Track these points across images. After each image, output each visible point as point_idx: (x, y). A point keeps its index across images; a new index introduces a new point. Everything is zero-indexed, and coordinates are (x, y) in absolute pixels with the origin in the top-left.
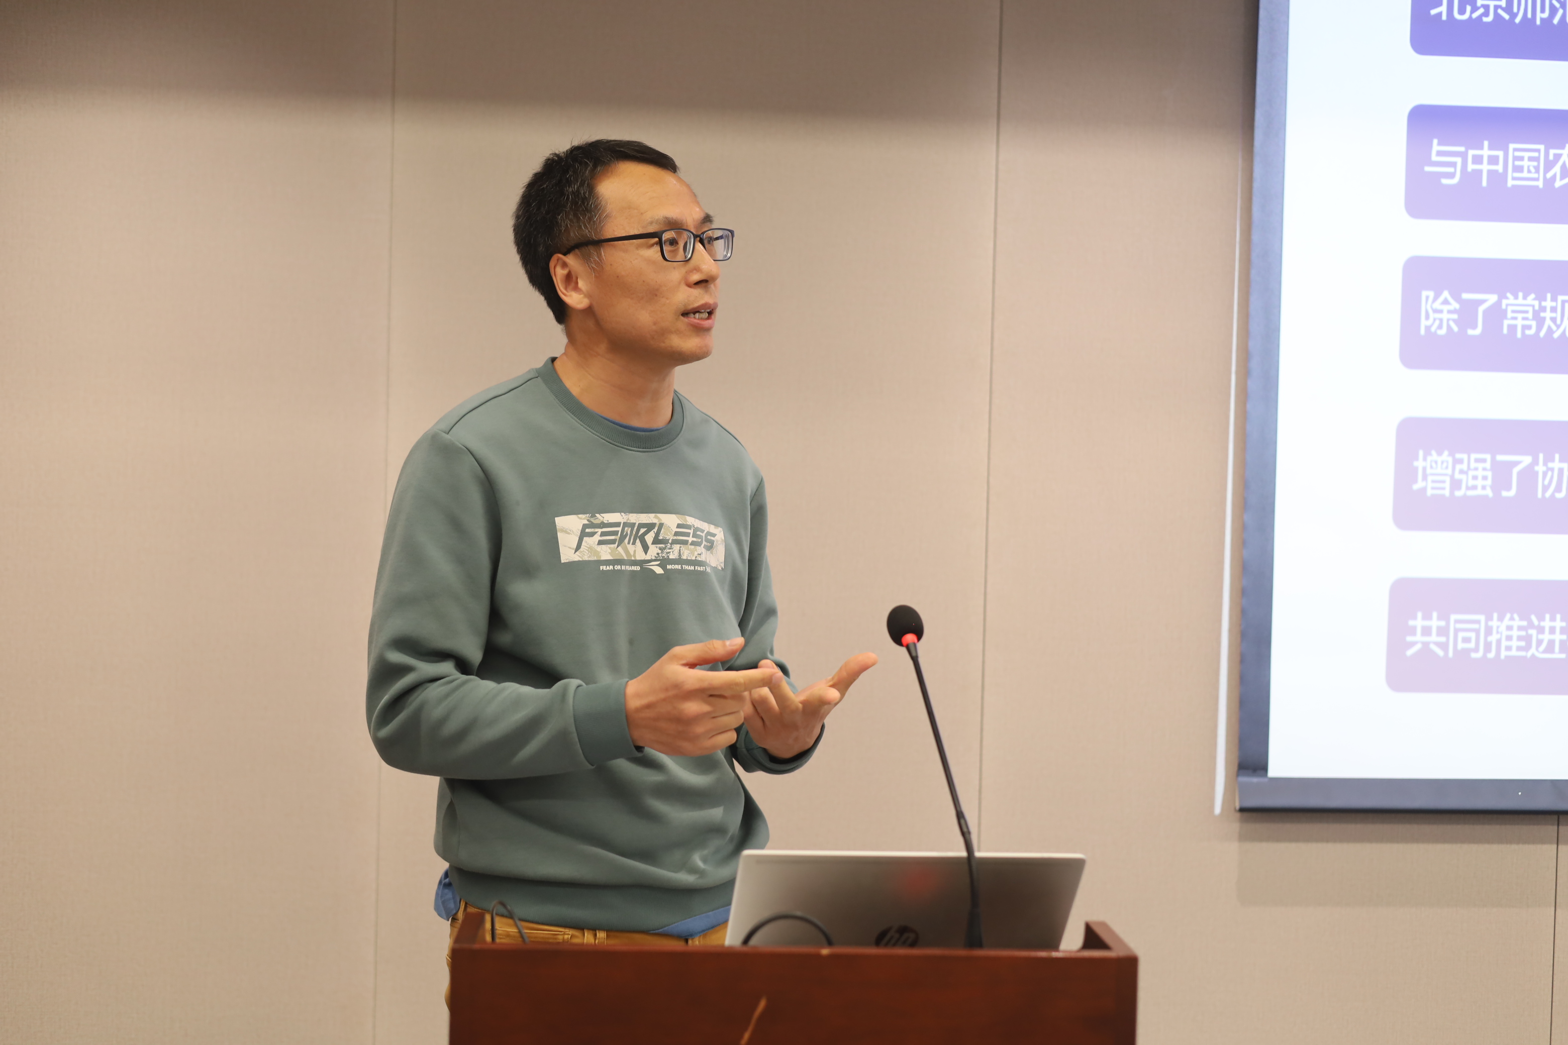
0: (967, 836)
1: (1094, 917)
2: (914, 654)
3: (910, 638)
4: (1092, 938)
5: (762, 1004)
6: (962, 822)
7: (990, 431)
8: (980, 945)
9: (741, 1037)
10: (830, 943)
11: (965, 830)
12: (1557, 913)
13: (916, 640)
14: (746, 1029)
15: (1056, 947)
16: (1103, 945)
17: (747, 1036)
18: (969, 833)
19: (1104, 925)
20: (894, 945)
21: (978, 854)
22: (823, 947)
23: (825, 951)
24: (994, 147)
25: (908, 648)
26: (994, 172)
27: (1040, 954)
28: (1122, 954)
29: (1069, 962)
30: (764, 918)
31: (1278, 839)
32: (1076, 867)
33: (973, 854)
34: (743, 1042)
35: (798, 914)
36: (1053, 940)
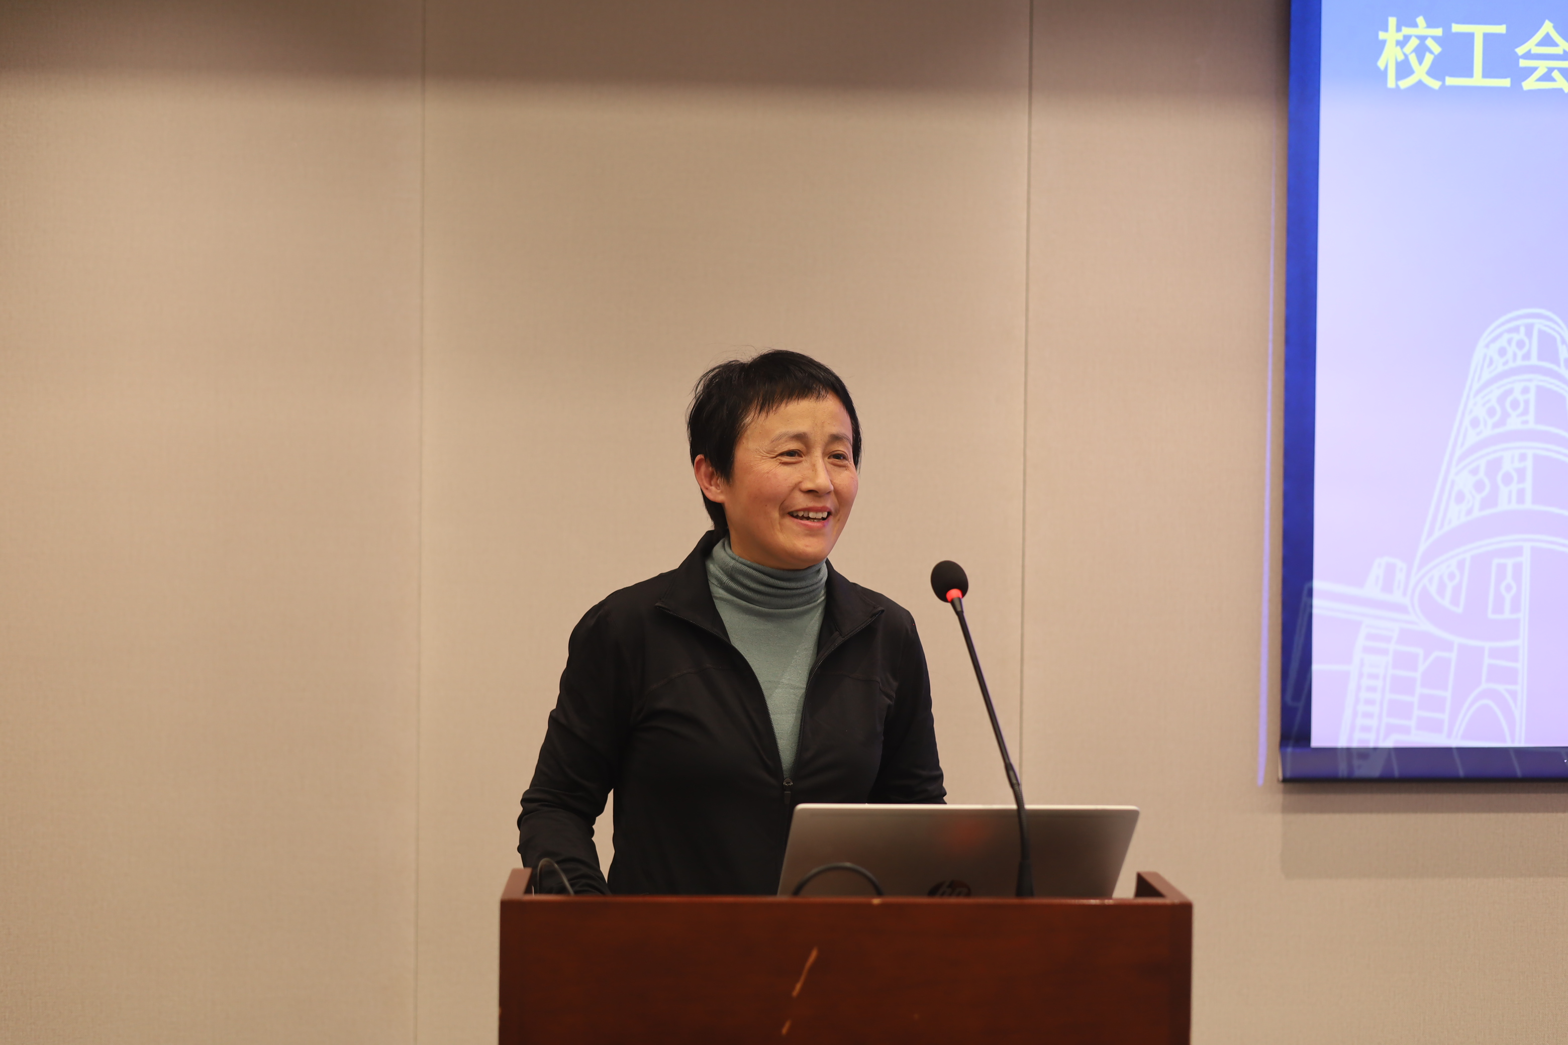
0: (1016, 787)
1: (1145, 868)
2: (959, 609)
3: (954, 593)
4: (1144, 886)
5: (814, 954)
6: (1011, 773)
8: (1031, 894)
9: (793, 988)
10: (879, 893)
11: (1014, 781)
13: (961, 596)
14: (797, 981)
15: (1109, 894)
16: (1156, 893)
17: (798, 986)
18: (1018, 784)
19: (1156, 875)
20: (950, 895)
21: (1028, 807)
22: (874, 898)
23: (876, 901)
24: (1026, 118)
25: (952, 602)
26: (1026, 142)
27: (1093, 902)
28: (1177, 901)
29: (1123, 908)
30: (815, 871)
31: (1322, 810)
32: (1129, 819)
33: (1023, 806)
34: (795, 993)
35: (848, 864)
36: (1106, 888)
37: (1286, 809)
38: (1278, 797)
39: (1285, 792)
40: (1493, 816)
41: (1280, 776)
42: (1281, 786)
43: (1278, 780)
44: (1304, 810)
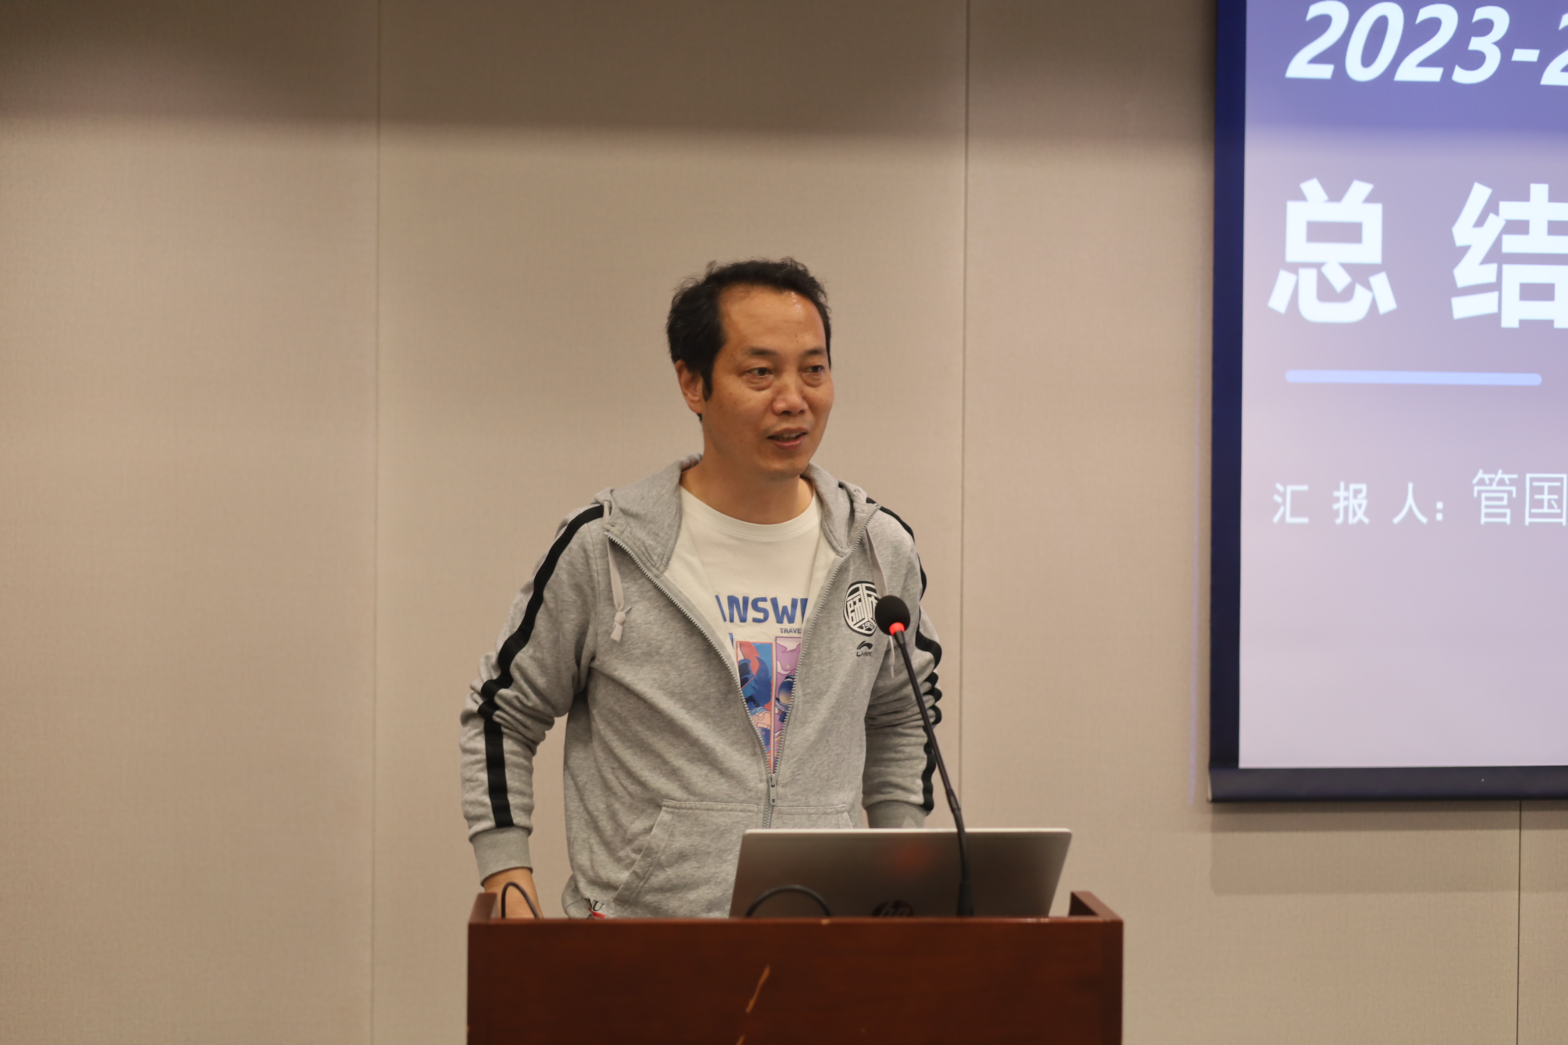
0: (957, 812)
1: (1078, 888)
3: (897, 627)
4: (1078, 905)
5: (766, 972)
6: (952, 799)
7: (963, 436)
8: (971, 914)
9: (747, 1005)
10: (828, 914)
11: (955, 806)
12: (1521, 896)
14: (750, 998)
15: (1044, 912)
16: (1090, 912)
17: (752, 1003)
18: (959, 809)
19: (1089, 894)
20: (893, 915)
21: (968, 830)
22: (823, 918)
23: (825, 921)
25: (895, 636)
27: (1030, 920)
28: (1108, 919)
29: (1059, 926)
30: (766, 893)
31: (1250, 829)
32: (1061, 841)
33: (964, 829)
34: (749, 1009)
35: (798, 887)
36: (1043, 908)
37: (1216, 828)
38: (1207, 816)
39: (1215, 811)
40: (1413, 834)
41: (1210, 796)
42: (1210, 806)
43: (1208, 800)
44: (1233, 829)
